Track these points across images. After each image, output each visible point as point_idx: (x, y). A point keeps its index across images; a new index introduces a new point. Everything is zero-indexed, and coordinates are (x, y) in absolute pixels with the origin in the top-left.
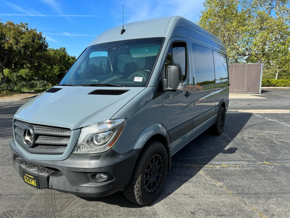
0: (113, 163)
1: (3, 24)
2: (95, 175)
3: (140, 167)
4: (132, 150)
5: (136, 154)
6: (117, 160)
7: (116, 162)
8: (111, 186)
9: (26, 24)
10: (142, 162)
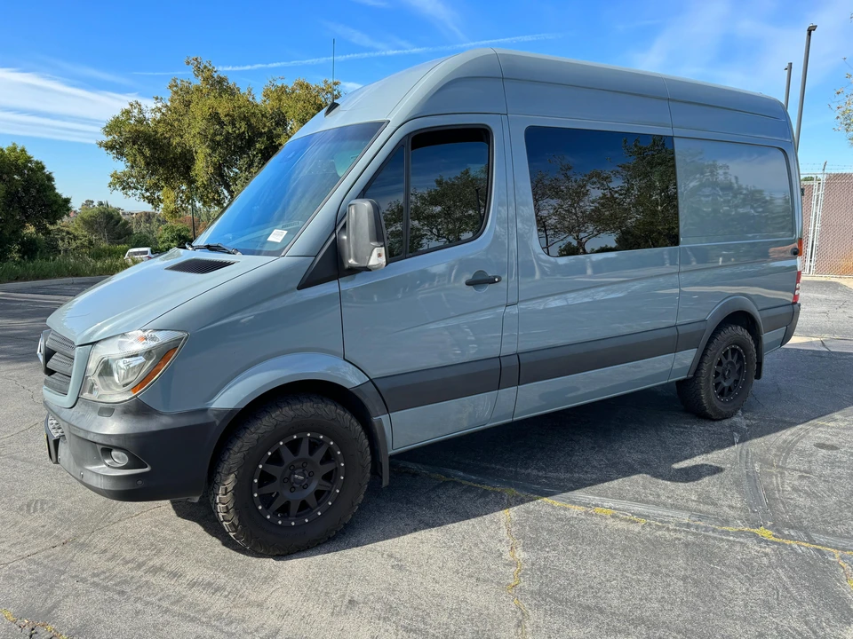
0: (137, 431)
1: (287, 87)
2: (111, 451)
3: (232, 456)
4: (205, 410)
5: (218, 423)
6: (153, 425)
7: (145, 431)
8: (140, 482)
9: (335, 84)
10: (239, 443)
